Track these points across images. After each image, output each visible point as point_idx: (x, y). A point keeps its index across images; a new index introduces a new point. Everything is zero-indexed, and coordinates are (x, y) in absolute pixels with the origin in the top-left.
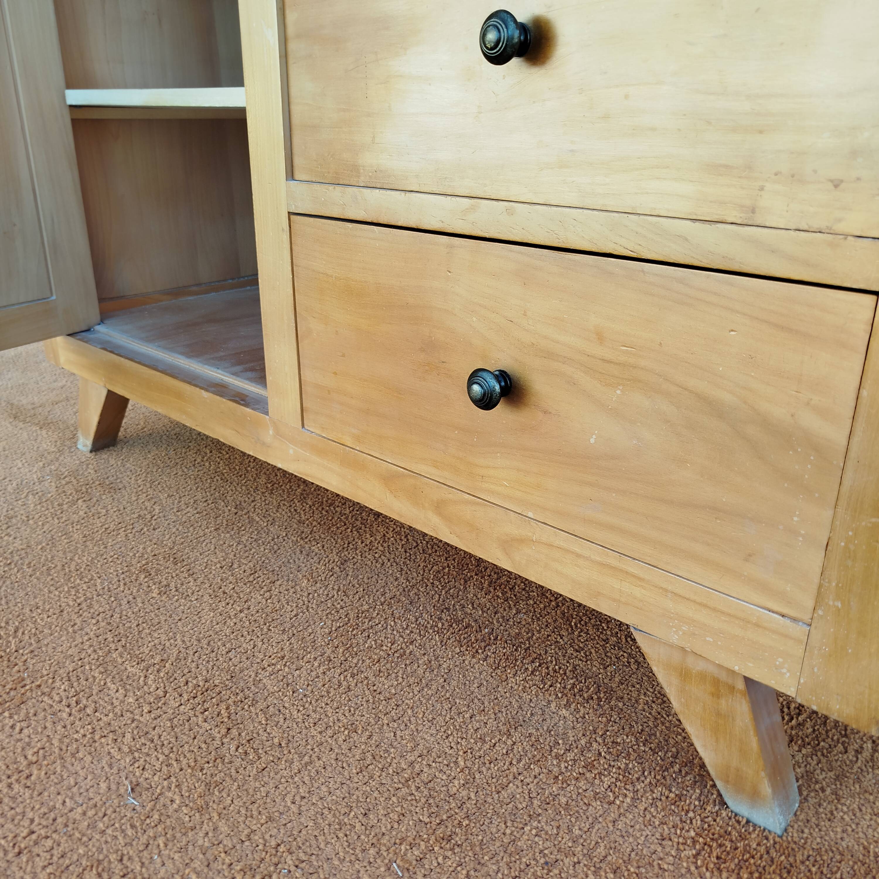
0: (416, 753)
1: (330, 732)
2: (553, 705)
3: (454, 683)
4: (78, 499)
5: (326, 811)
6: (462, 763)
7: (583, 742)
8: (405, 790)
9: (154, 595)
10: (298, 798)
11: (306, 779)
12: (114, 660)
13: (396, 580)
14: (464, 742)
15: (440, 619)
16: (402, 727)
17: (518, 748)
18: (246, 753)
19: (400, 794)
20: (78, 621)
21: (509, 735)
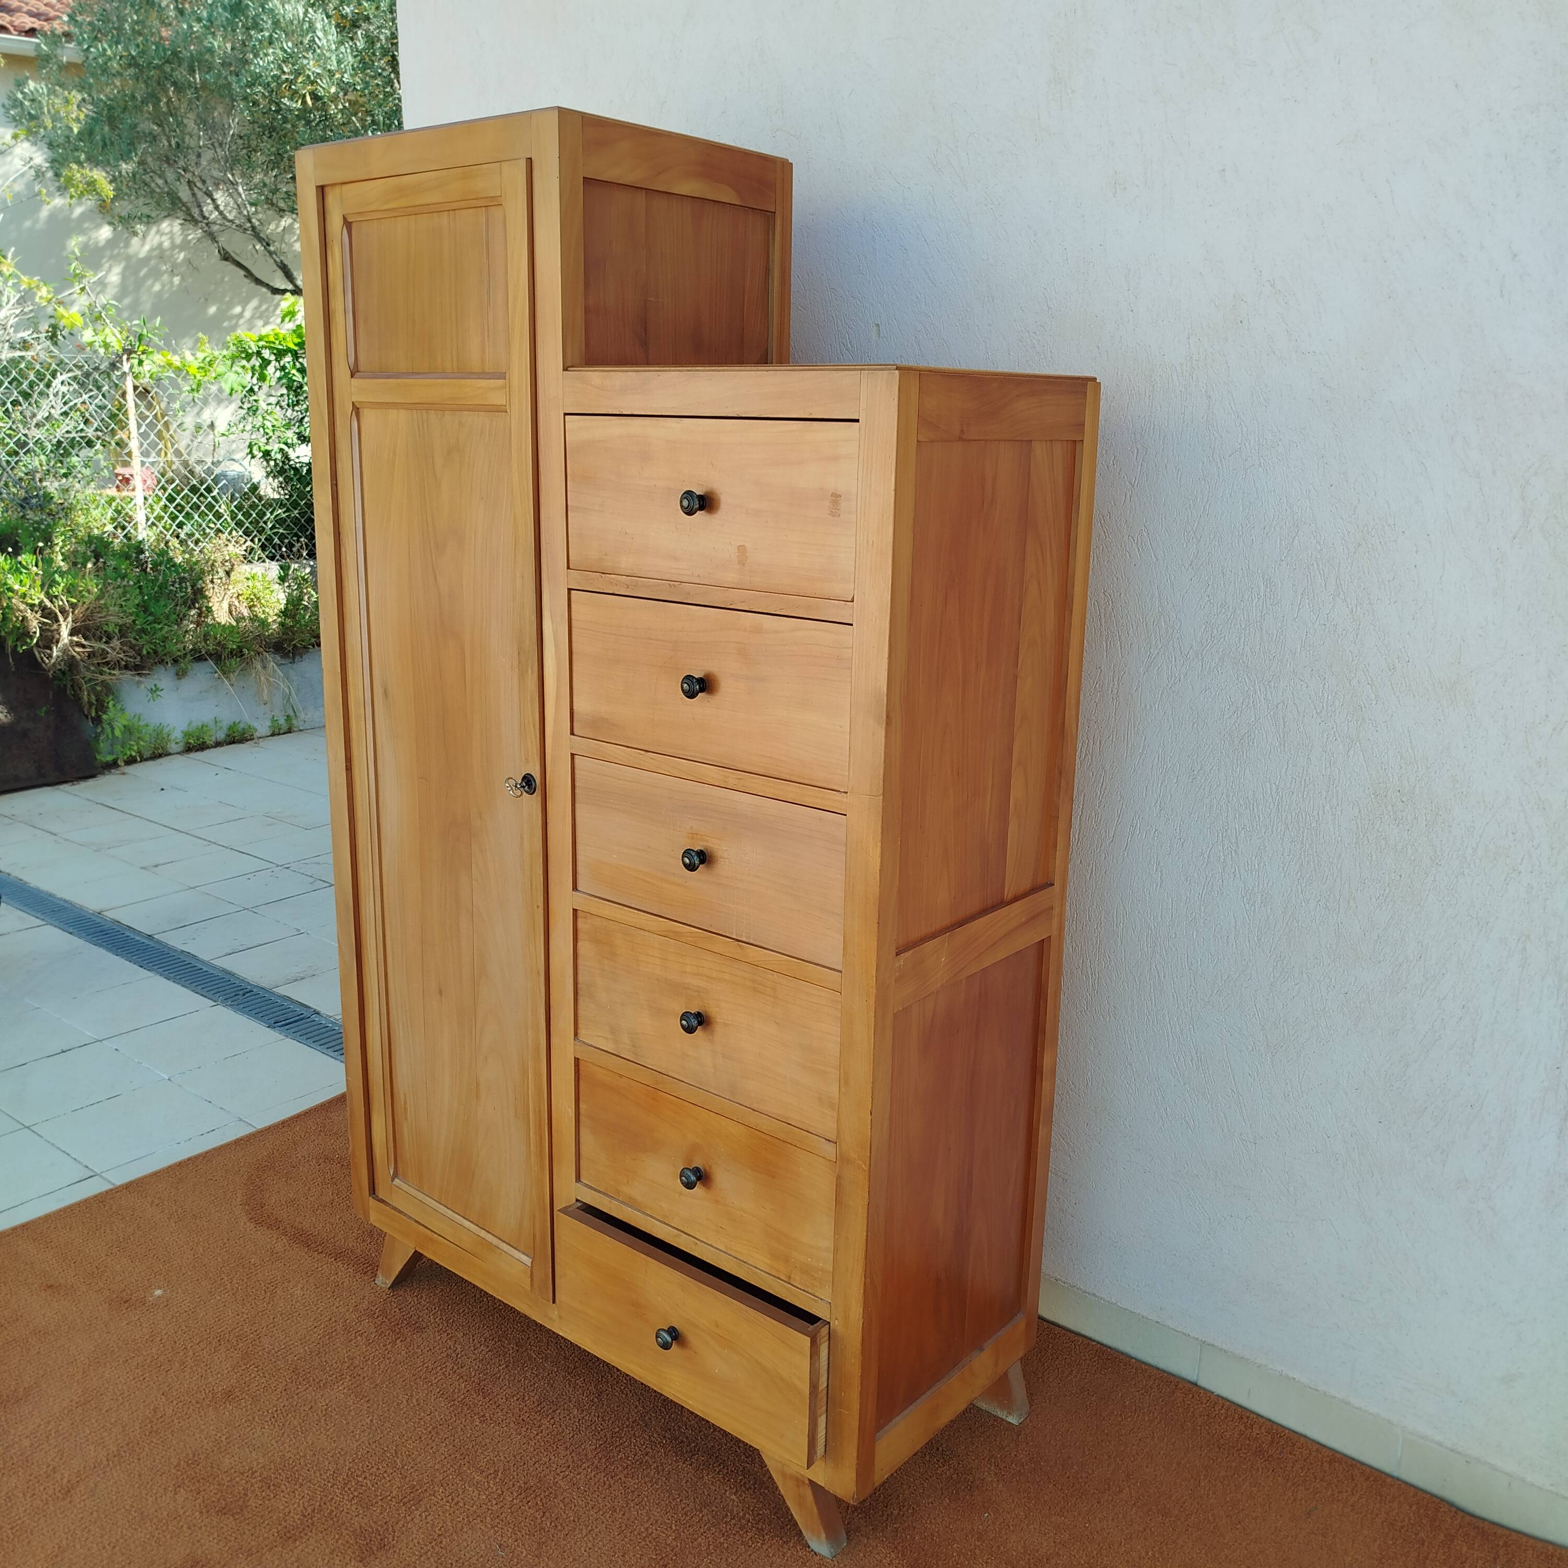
0: (650, 1523)
1: (601, 1512)
2: (728, 1493)
3: (672, 1480)
4: (396, 1340)
5: (603, 1555)
6: (674, 1528)
7: (741, 1514)
8: (643, 1543)
9: (477, 1424)
10: (587, 1549)
11: (591, 1539)
12: (465, 1472)
13: (636, 1408)
14: (675, 1516)
15: (665, 1437)
16: (642, 1508)
17: (706, 1518)
18: (556, 1526)
19: (640, 1545)
20: (434, 1445)
21: (701, 1511)
